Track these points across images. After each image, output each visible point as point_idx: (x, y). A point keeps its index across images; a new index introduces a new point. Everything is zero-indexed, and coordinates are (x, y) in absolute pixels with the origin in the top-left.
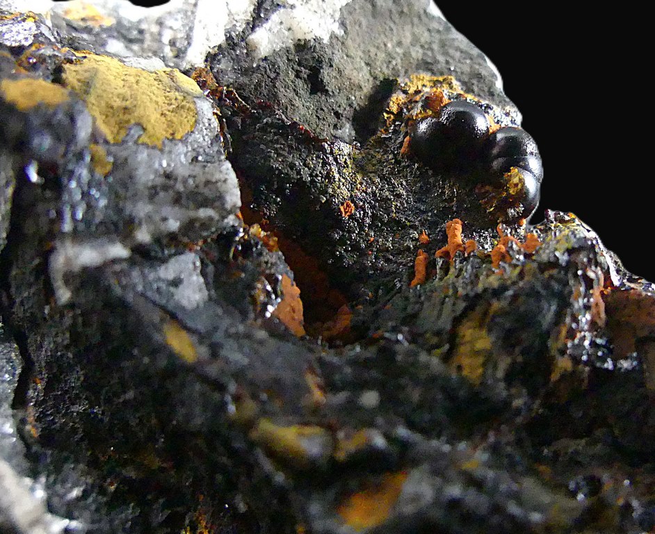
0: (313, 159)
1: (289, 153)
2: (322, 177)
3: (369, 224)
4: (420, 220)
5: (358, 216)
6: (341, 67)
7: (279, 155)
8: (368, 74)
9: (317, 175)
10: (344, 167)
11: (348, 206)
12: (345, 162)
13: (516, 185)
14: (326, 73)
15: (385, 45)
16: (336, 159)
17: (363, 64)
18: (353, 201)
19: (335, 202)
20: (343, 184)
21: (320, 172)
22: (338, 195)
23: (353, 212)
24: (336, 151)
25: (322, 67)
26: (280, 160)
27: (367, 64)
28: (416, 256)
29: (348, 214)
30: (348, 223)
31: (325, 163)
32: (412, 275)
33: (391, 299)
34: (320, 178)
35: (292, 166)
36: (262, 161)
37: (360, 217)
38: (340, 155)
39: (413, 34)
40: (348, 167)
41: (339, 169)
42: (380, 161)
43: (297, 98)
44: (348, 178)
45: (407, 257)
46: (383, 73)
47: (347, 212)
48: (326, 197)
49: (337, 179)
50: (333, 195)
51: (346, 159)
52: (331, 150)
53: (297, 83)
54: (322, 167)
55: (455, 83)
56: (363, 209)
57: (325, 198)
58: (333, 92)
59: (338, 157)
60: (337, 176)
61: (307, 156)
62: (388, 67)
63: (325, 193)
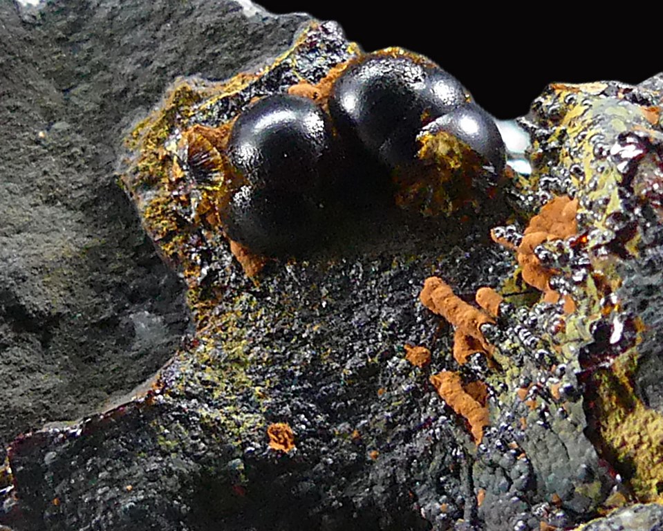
0: (165, 435)
1: (129, 464)
2: (203, 440)
3: (327, 419)
4: (384, 337)
5: (303, 427)
6: (35, 262)
7: (119, 483)
8: (69, 214)
9: (195, 446)
10: (211, 391)
11: (276, 434)
12: (205, 383)
13: (451, 153)
14: (30, 298)
15: (38, 142)
16: (189, 396)
17: (48, 210)
18: (275, 420)
19: (257, 449)
20: (237, 414)
21: (194, 438)
22: (249, 436)
23: (291, 431)
24: (178, 388)
25: (17, 298)
26: (129, 487)
27: (50, 201)
28: (436, 391)
29: (289, 441)
30: (302, 452)
31: (185, 419)
32: (461, 422)
33: (471, 482)
34: (203, 445)
35: (153, 477)
36: (110, 515)
37: (307, 427)
38: (187, 384)
39: (48, 75)
40: (214, 384)
41: (208, 402)
42: (241, 324)
43: (38, 375)
44: (233, 397)
45: (426, 403)
46: (85, 186)
47: (286, 440)
48: (238, 457)
49: (223, 419)
50: (244, 446)
51: (200, 378)
52: (173, 395)
53: (12, 357)
54: (187, 427)
55: (194, 83)
56: (300, 411)
57: (239, 460)
58: (68, 306)
59: (188, 389)
60: (217, 414)
61: (154, 440)
62: (79, 169)
63: (230, 454)
